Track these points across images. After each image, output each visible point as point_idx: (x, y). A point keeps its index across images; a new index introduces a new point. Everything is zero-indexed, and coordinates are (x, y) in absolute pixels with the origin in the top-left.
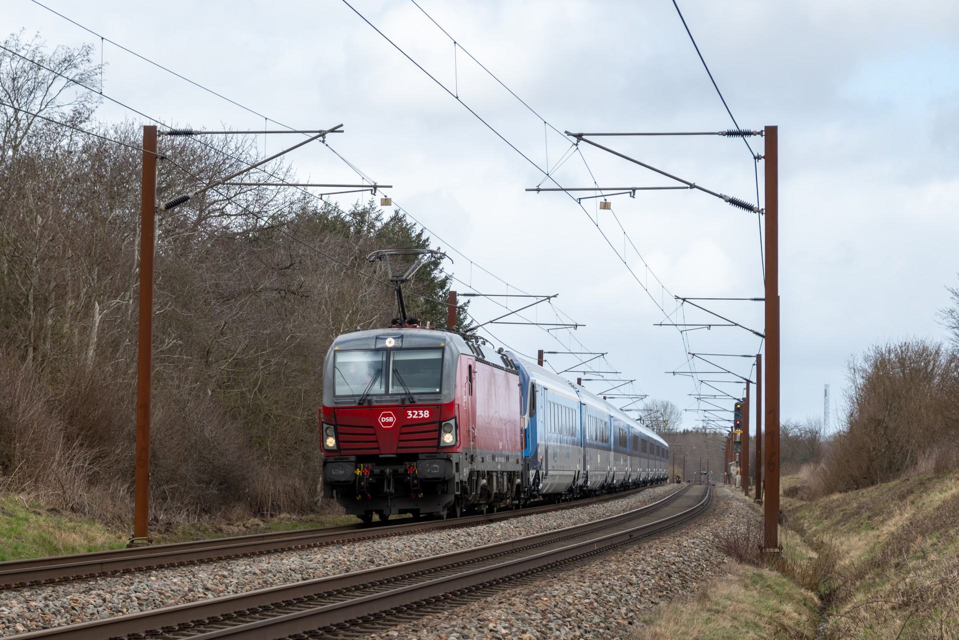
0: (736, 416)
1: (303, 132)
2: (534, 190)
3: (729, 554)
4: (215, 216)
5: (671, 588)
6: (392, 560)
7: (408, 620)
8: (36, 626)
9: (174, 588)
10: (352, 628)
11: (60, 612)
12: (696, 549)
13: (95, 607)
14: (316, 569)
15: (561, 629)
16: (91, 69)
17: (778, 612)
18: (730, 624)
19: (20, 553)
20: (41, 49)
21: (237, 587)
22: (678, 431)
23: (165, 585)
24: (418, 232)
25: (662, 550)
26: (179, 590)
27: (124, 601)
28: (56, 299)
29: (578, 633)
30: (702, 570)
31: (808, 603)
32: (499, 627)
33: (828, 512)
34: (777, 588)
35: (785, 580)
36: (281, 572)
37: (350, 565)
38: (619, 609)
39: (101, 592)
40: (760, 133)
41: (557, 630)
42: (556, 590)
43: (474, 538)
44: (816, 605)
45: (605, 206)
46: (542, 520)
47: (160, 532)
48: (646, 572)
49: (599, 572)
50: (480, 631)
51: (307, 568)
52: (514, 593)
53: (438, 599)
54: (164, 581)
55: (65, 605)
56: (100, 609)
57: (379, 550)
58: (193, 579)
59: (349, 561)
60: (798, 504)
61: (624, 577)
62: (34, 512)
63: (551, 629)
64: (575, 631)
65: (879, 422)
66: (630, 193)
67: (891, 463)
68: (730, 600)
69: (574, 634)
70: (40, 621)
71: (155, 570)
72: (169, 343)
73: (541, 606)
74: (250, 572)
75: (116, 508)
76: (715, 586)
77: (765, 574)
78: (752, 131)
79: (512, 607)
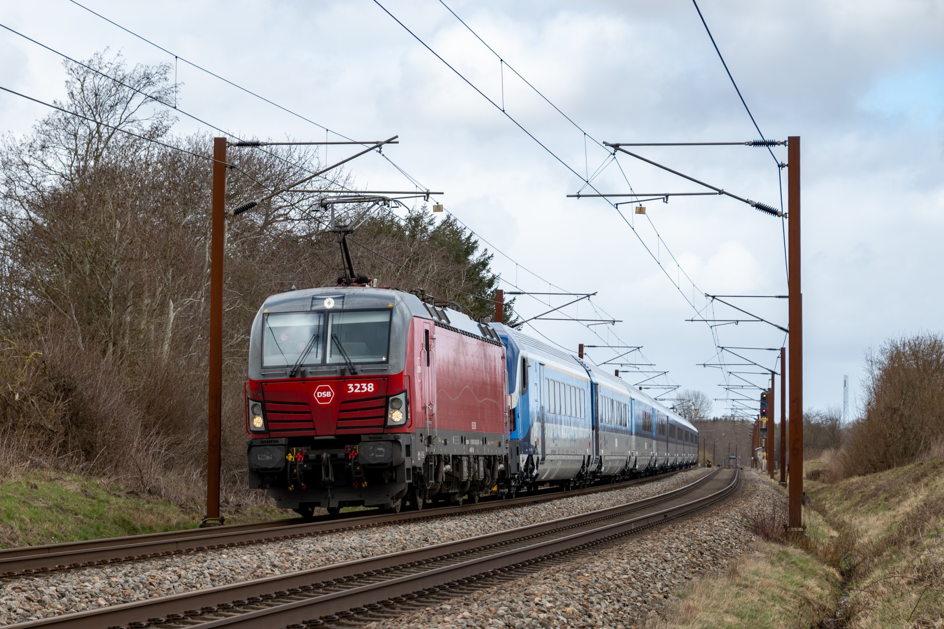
0: (762, 404)
1: (361, 143)
2: (575, 196)
3: (756, 533)
4: (280, 221)
5: (703, 564)
6: (445, 539)
7: (460, 595)
8: (117, 601)
9: (244, 565)
10: (409, 602)
11: (138, 587)
12: (726, 528)
13: (171, 582)
14: (374, 548)
15: (602, 603)
16: (168, 87)
17: (802, 586)
18: (758, 598)
19: (102, 533)
20: (122, 67)
21: (302, 564)
22: (708, 419)
23: (235, 562)
24: (467, 235)
25: (694, 529)
26: (249, 567)
27: (197, 577)
28: (133, 298)
29: (617, 606)
30: (732, 547)
31: (830, 578)
32: (544, 601)
33: (848, 494)
34: (801, 564)
35: (808, 557)
36: (342, 551)
37: (406, 543)
38: (655, 584)
39: (177, 569)
40: (784, 143)
41: (598, 603)
42: (596, 566)
43: (520, 518)
44: (837, 580)
45: (641, 211)
46: (583, 501)
47: (230, 513)
48: (679, 550)
49: (636, 550)
50: (526, 605)
51: (366, 547)
52: (557, 569)
53: (487, 575)
54: (235, 558)
55: (144, 581)
56: (176, 584)
57: (433, 530)
58: (261, 557)
59: (405, 539)
60: (820, 487)
61: (659, 555)
62: (114, 494)
63: (592, 603)
64: (614, 605)
65: (895, 410)
66: (664, 198)
67: (906, 449)
68: (757, 575)
69: (613, 607)
70: (120, 596)
71: (226, 548)
72: (238, 338)
73: (583, 582)
74: (313, 550)
75: (190, 491)
76: (744, 562)
77: (789, 551)
78: (776, 141)
79: (556, 582)
